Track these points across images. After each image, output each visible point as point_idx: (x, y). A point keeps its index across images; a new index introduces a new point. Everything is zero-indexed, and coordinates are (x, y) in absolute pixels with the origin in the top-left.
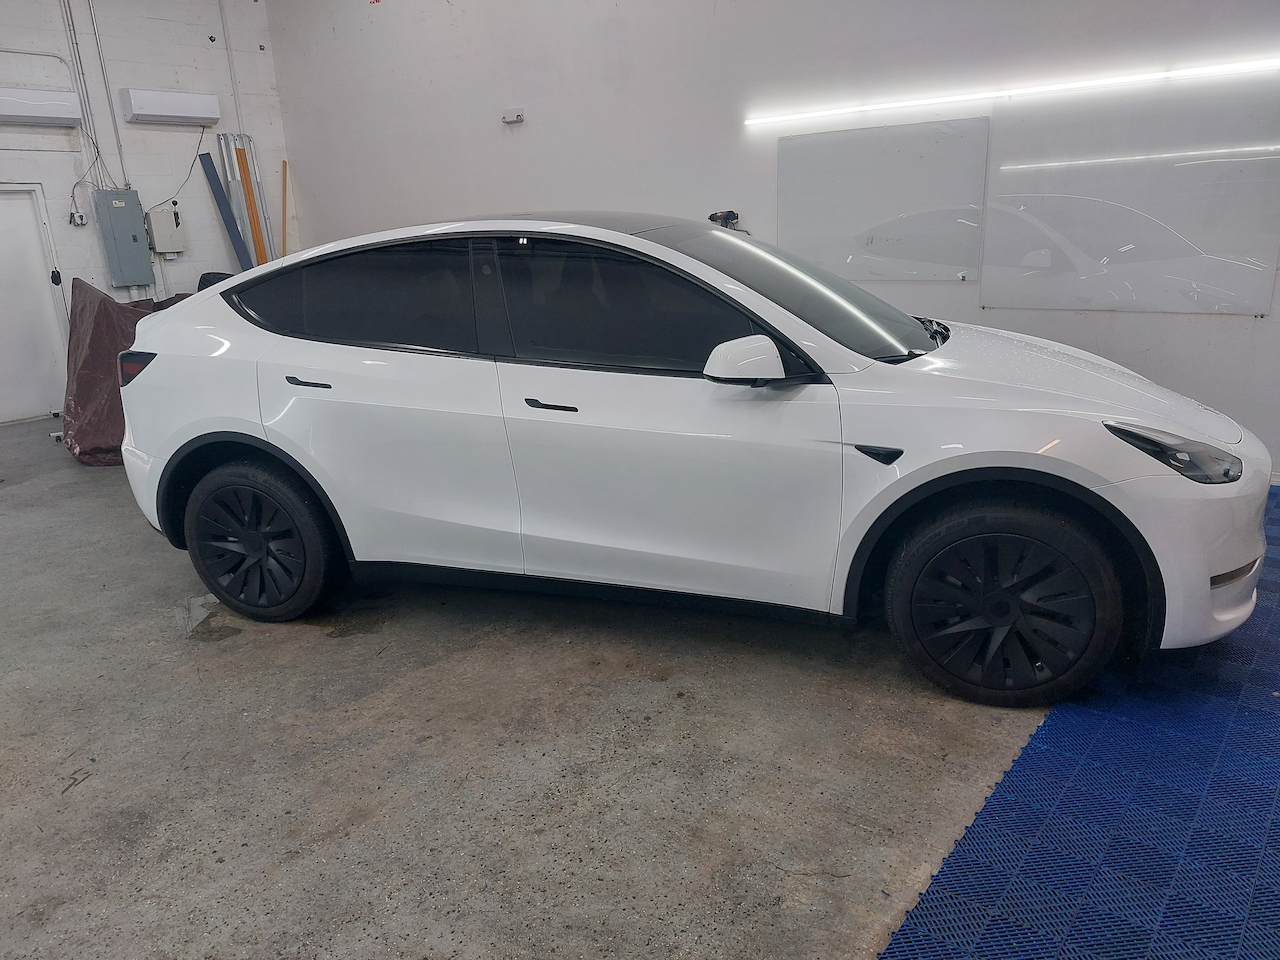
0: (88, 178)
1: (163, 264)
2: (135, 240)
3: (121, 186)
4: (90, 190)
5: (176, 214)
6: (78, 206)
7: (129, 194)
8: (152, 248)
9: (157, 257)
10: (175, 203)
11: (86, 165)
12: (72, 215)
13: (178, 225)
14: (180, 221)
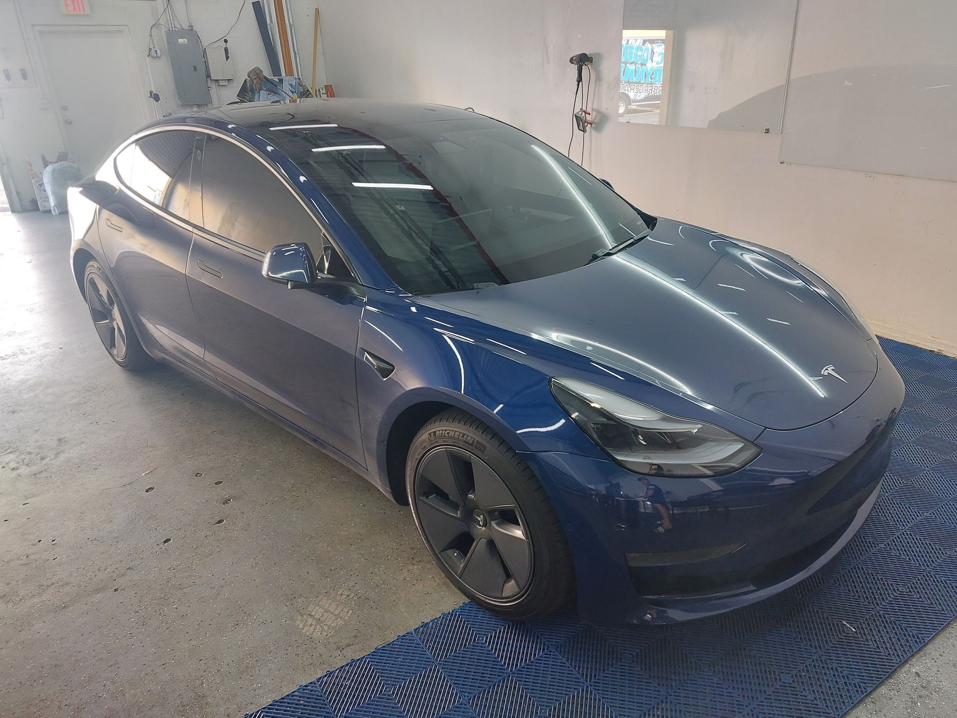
0: (162, 21)
1: (218, 88)
2: (195, 69)
3: (186, 27)
4: (164, 30)
5: (226, 50)
6: (155, 43)
7: (191, 33)
8: (208, 76)
9: (213, 82)
10: (226, 41)
11: (161, 10)
12: (150, 50)
13: (227, 58)
14: (230, 55)
